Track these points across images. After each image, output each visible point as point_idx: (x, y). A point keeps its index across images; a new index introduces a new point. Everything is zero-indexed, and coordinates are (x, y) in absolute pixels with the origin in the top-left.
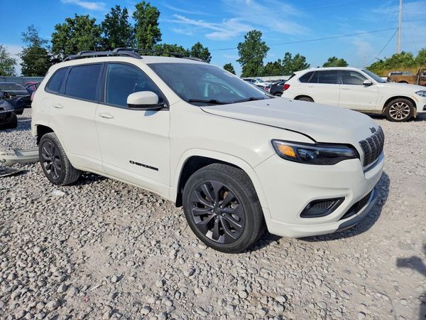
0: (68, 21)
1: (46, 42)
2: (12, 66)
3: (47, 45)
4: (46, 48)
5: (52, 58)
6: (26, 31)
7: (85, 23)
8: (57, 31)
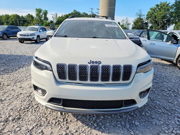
0: (156, 6)
1: (144, 15)
2: (129, 26)
3: (144, 17)
4: (143, 18)
5: (144, 22)
6: (138, 12)
7: (164, 5)
8: (150, 11)
